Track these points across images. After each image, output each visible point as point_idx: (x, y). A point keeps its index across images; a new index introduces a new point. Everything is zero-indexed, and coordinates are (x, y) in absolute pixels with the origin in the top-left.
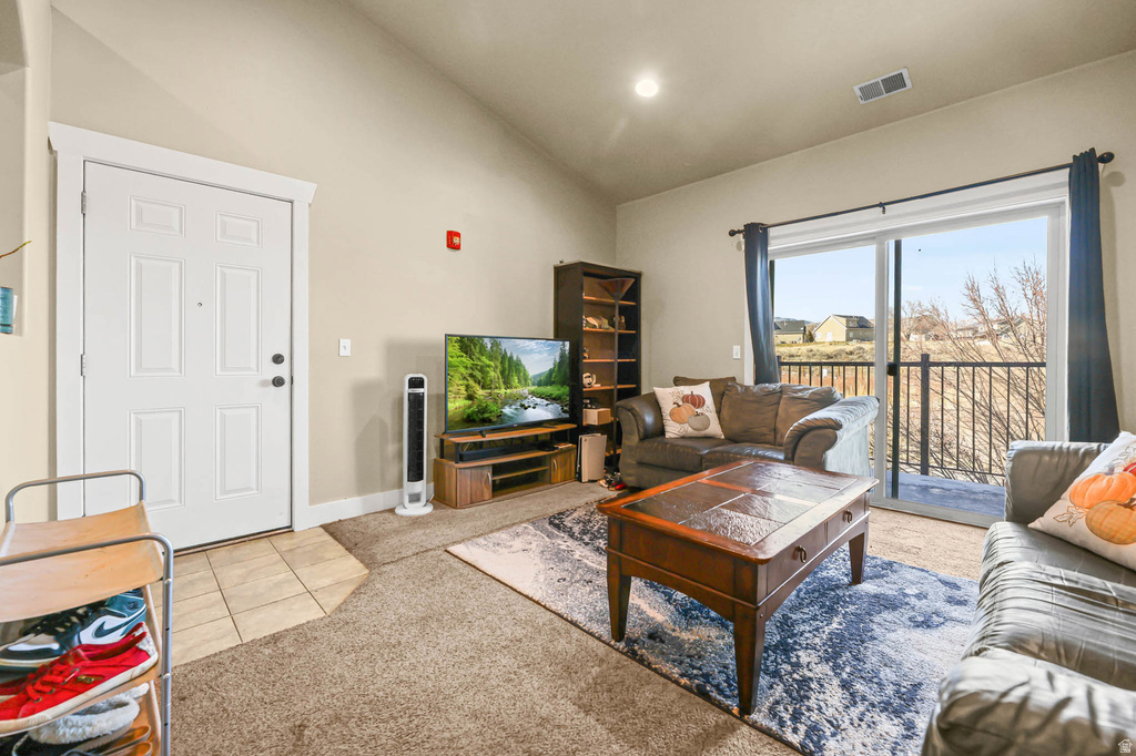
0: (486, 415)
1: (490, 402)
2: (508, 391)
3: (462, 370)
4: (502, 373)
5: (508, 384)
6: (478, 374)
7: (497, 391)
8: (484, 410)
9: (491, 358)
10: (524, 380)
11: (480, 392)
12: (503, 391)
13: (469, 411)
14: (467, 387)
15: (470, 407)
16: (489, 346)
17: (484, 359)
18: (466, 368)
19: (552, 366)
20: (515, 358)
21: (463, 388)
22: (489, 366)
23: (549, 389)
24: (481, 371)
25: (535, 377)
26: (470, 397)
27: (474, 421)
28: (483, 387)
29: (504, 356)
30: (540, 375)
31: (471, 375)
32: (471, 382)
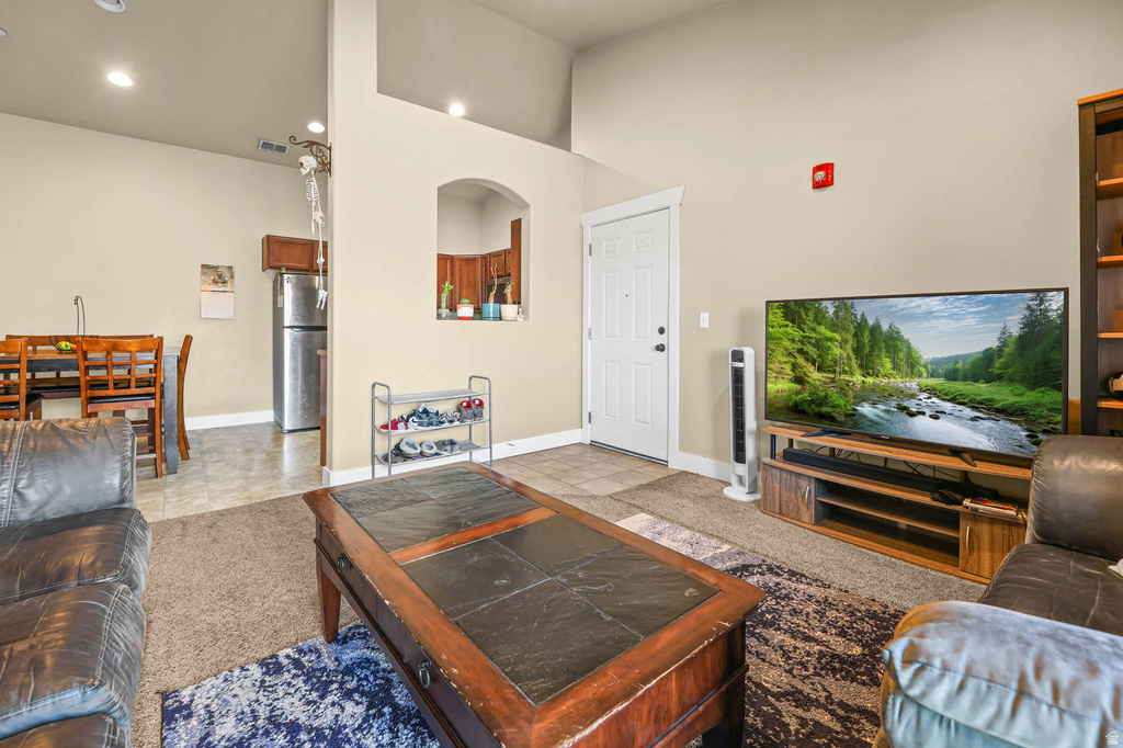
0: (825, 409)
1: (833, 393)
2: (870, 380)
3: (787, 344)
4: (857, 350)
5: (867, 367)
6: (813, 352)
7: (843, 377)
8: (823, 401)
9: (834, 327)
10: (912, 366)
11: (815, 376)
12: (858, 378)
13: (798, 398)
14: (794, 366)
15: (798, 393)
16: (831, 310)
17: (822, 329)
18: (793, 341)
19: (994, 344)
20: (885, 328)
21: (788, 368)
22: (830, 340)
23: (982, 389)
24: (817, 345)
25: (937, 362)
26: (799, 380)
27: (803, 412)
28: (820, 369)
29: (861, 326)
30: (956, 359)
31: (801, 351)
32: (801, 360)
